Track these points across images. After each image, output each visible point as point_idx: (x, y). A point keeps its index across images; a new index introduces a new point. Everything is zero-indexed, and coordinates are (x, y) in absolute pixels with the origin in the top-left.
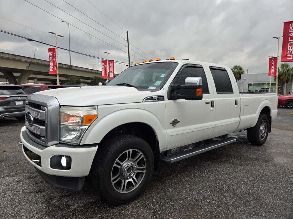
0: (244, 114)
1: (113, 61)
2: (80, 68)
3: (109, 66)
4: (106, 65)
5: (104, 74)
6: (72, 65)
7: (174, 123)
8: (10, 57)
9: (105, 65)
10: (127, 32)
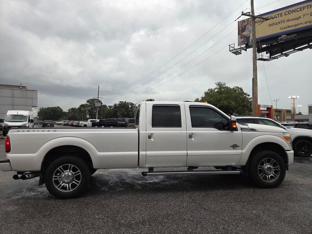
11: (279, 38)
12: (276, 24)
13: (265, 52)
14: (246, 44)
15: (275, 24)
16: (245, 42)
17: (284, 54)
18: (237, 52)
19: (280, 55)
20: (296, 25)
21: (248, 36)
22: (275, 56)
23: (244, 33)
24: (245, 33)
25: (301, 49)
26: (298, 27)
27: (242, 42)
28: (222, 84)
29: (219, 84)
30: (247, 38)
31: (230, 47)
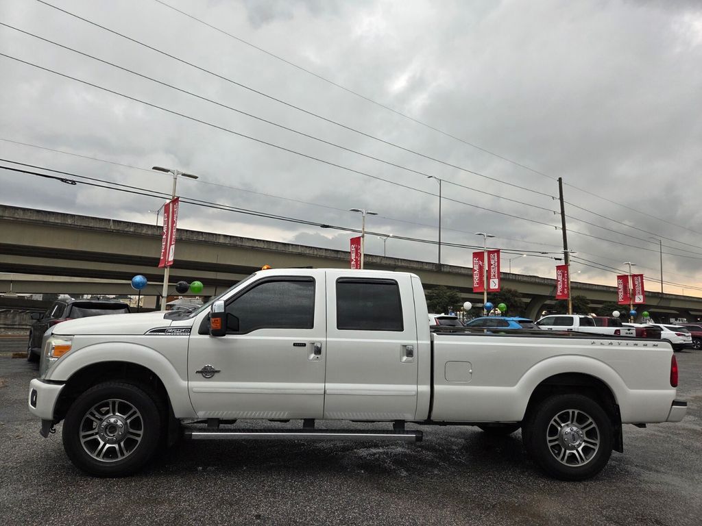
0: (447, 381)
1: (498, 252)
2: (462, 269)
3: (490, 265)
4: (483, 261)
5: (478, 283)
6: (442, 263)
7: (208, 373)
8: (328, 254)
9: (481, 263)
10: (560, 180)
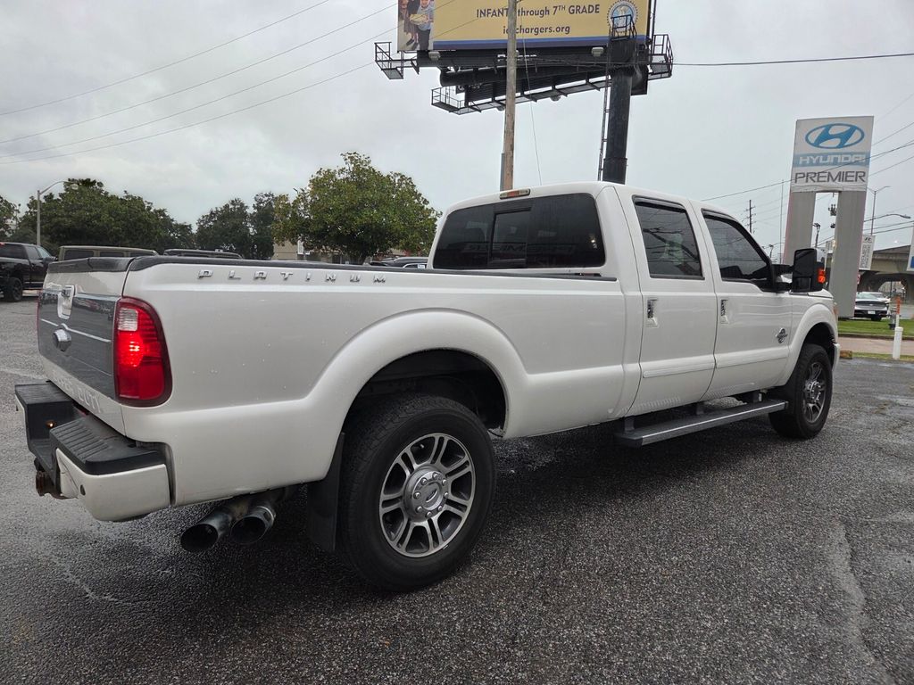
11: (499, 56)
12: (494, 14)
13: (454, 87)
14: (418, 51)
15: (492, 11)
16: (416, 44)
17: (498, 102)
18: (394, 72)
19: (489, 103)
20: (537, 31)
21: (425, 29)
22: (476, 102)
23: (413, 18)
24: (418, 18)
25: (534, 98)
26: (541, 36)
27: (408, 43)
28: (363, 159)
29: (352, 158)
30: (424, 34)
31: (378, 50)
